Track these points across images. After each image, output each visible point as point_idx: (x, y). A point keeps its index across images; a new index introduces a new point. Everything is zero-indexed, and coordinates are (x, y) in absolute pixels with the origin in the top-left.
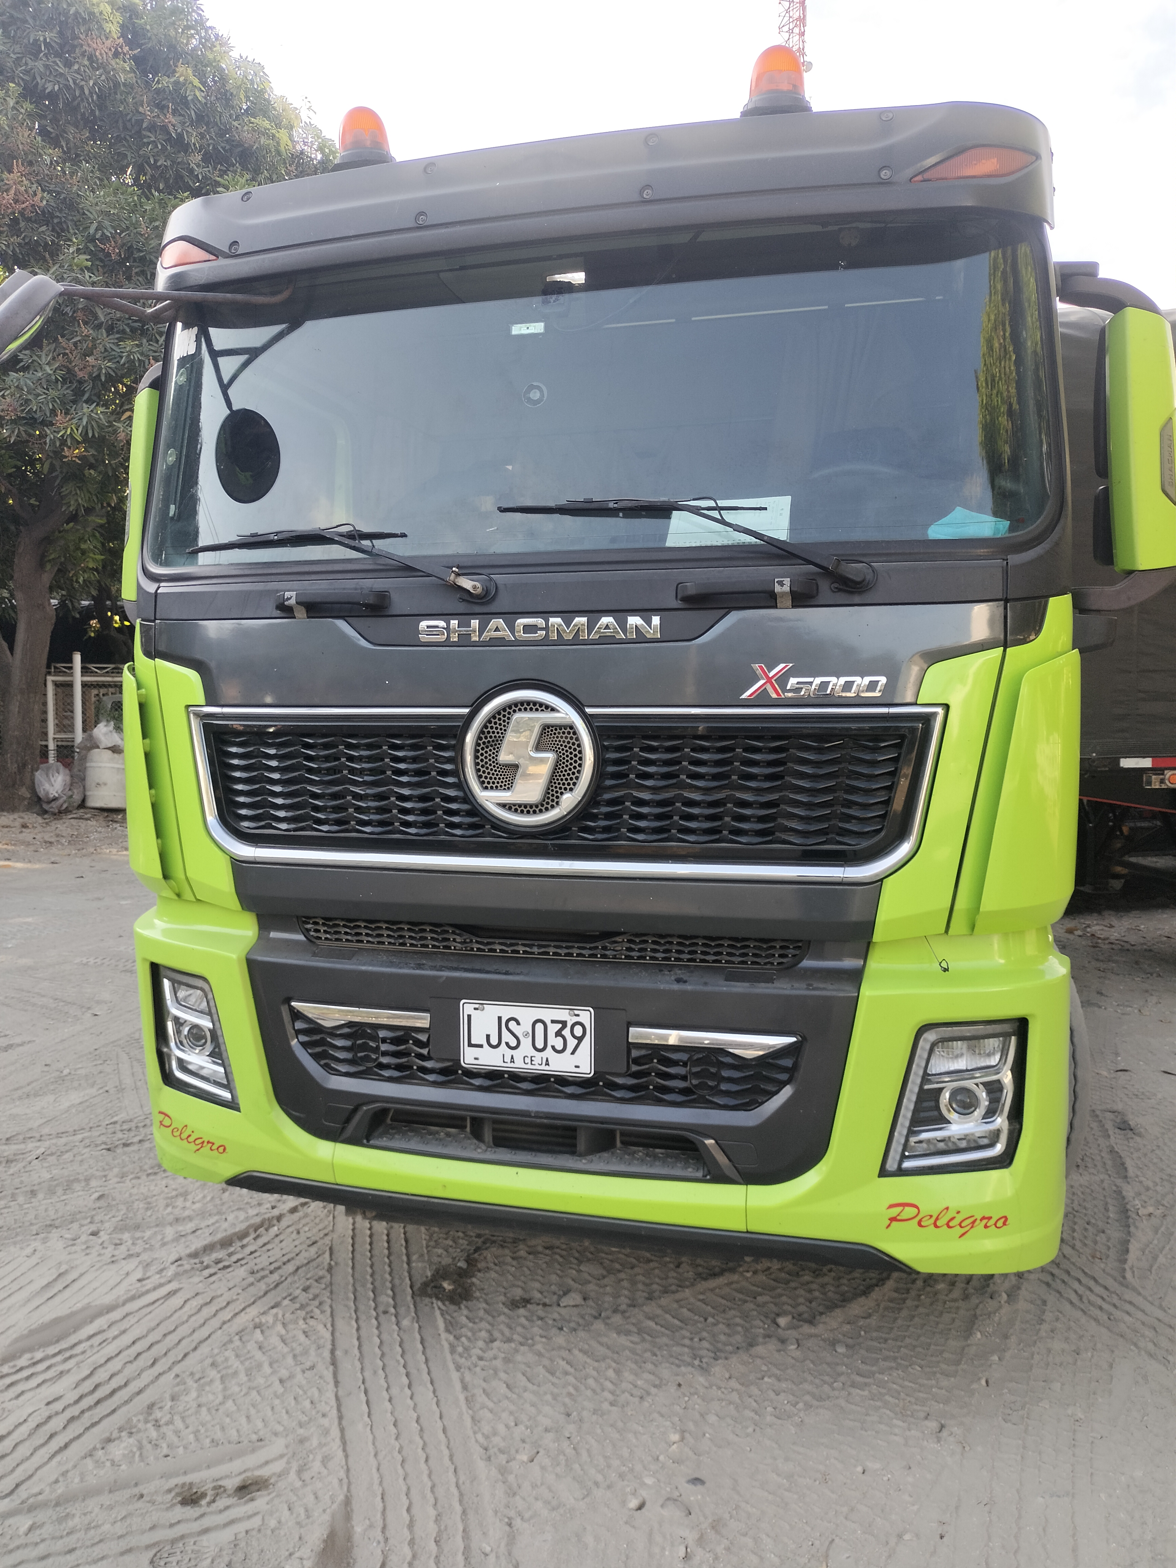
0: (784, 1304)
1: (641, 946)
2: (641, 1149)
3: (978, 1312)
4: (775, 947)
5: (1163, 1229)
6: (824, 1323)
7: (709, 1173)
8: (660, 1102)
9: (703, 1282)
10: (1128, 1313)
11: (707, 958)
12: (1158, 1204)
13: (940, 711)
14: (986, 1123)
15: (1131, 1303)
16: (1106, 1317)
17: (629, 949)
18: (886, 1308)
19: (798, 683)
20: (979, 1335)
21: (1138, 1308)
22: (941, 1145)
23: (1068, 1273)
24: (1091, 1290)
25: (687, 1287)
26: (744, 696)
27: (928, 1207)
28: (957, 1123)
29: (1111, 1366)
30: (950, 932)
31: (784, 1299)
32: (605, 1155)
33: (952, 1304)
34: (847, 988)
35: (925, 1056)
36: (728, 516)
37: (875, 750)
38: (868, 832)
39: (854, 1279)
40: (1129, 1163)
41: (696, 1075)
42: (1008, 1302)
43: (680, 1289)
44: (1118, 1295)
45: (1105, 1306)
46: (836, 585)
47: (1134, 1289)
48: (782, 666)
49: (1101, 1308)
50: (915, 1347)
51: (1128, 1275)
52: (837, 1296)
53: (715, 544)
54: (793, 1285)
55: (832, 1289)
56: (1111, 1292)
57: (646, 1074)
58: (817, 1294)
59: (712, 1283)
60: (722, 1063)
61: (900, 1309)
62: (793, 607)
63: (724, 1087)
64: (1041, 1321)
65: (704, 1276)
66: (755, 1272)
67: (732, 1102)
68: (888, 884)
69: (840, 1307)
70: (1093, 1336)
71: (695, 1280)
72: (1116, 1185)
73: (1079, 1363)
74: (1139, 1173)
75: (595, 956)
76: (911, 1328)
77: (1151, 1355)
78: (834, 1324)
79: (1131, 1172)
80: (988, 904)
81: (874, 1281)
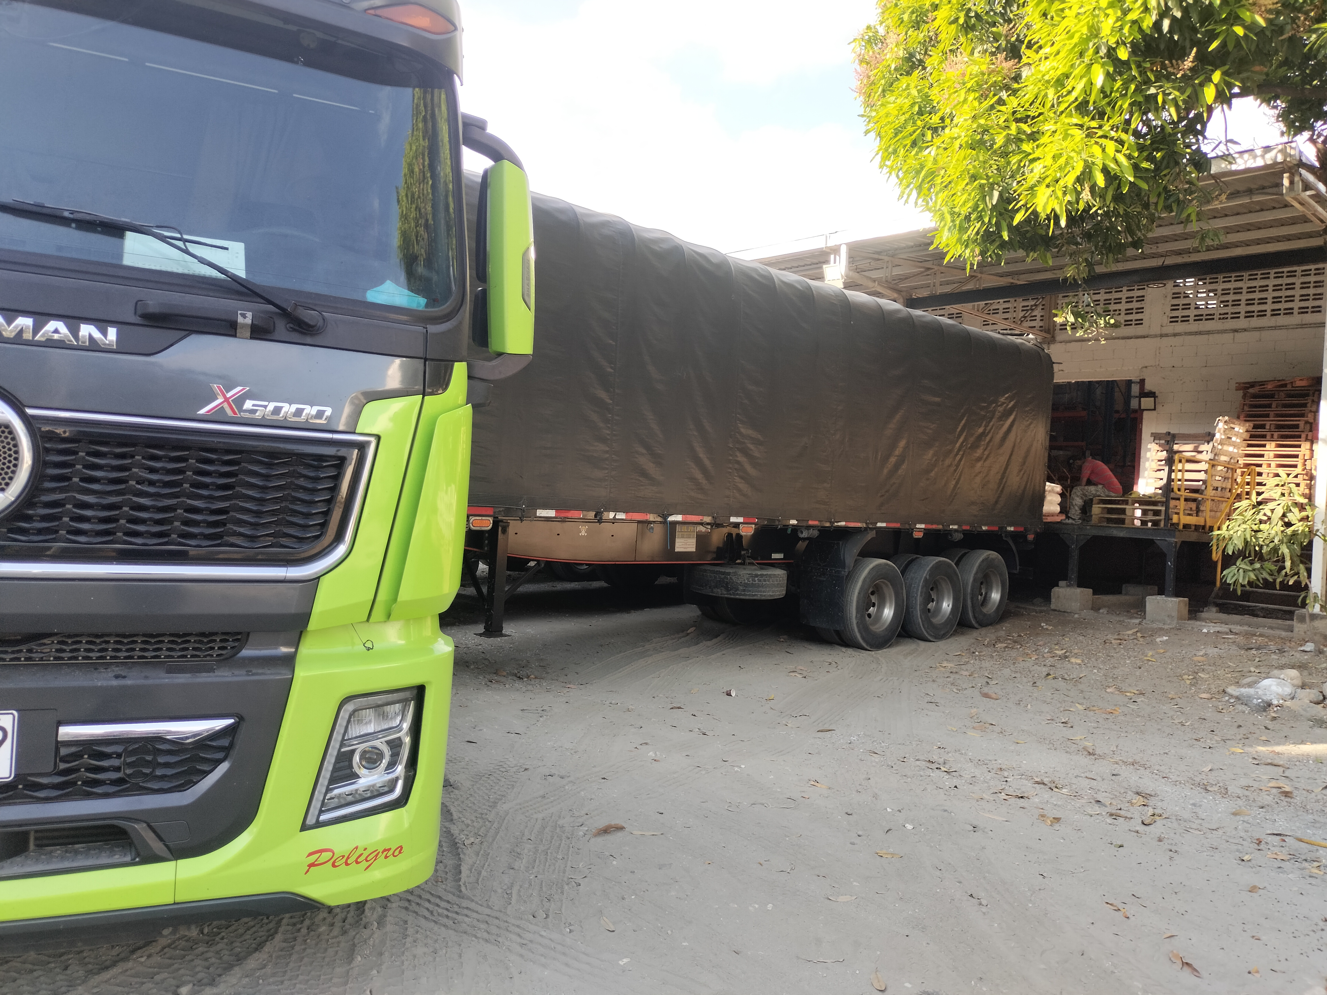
0: (183, 975)
1: (74, 647)
2: (58, 847)
3: (356, 941)
4: (215, 641)
5: (482, 852)
6: (225, 982)
7: (138, 855)
8: (89, 795)
9: (96, 977)
10: (467, 916)
11: (146, 654)
12: (477, 835)
13: (373, 440)
14: (388, 773)
15: (467, 908)
16: (451, 922)
17: (59, 651)
18: (278, 957)
19: (254, 405)
20: (359, 958)
21: (473, 911)
22: (350, 798)
23: (420, 897)
24: (438, 905)
25: (80, 985)
26: (202, 411)
27: (341, 848)
28: (365, 776)
29: (460, 956)
30: (371, 620)
31: (182, 972)
32: (18, 859)
33: (334, 940)
34: (284, 672)
35: (345, 724)
36: (192, 248)
37: (317, 468)
38: (309, 538)
39: (245, 940)
40: (453, 810)
41: (130, 765)
42: (378, 928)
43: (70, 989)
44: (457, 905)
45: (450, 914)
46: (292, 326)
47: (468, 898)
48: (239, 388)
49: (447, 917)
50: (308, 981)
51: (463, 889)
52: (232, 958)
53: (175, 270)
54: (188, 958)
55: (227, 952)
56: (453, 904)
57: (75, 770)
58: (213, 960)
59: (106, 975)
60: (159, 750)
61: (291, 955)
62: (251, 338)
63: (159, 772)
64: (405, 936)
65: (94, 971)
66: (149, 956)
67: (166, 785)
68: (324, 583)
69: (237, 965)
70: (444, 938)
71: (86, 977)
72: (445, 827)
73: (437, 959)
74: (461, 816)
75: (18, 659)
76: (302, 968)
77: (486, 941)
78: (234, 981)
79: (455, 816)
80: (404, 595)
81: (264, 938)
